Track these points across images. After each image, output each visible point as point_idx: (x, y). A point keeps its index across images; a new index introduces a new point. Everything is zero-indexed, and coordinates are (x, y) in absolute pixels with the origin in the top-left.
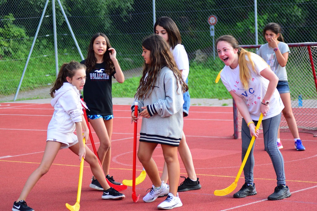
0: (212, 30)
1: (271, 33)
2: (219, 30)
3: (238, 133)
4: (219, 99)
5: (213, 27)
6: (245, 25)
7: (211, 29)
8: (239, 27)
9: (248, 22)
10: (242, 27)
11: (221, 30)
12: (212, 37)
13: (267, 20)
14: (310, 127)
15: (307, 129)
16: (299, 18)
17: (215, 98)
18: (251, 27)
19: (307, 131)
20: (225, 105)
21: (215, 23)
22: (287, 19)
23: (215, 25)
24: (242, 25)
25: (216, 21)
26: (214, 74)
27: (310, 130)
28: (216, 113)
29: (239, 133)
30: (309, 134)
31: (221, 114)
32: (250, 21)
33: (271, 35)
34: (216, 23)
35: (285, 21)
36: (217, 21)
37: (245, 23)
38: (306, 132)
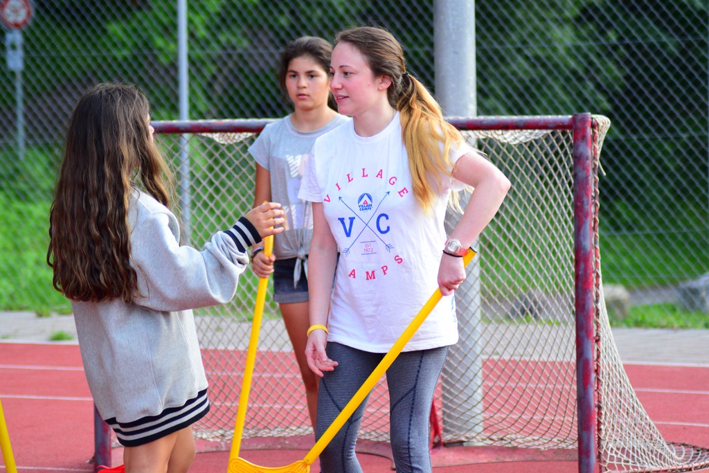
0: (13, 47)
1: (309, 68)
2: (43, 54)
3: (110, 454)
4: (40, 315)
5: (15, 37)
6: (135, 30)
7: (7, 44)
8: (115, 39)
9: (146, 24)
10: (125, 39)
11: (48, 52)
12: (13, 73)
13: (219, 14)
14: (379, 431)
15: (368, 437)
16: (335, 11)
17: (21, 309)
18: (159, 42)
19: (366, 445)
20: (59, 337)
21: (25, 22)
22: (292, 13)
23: (24, 28)
24: (125, 31)
25: (29, 13)
26: (20, 213)
27: (378, 443)
28: (27, 367)
29: (113, 452)
30: (376, 459)
31: (43, 372)
32: (157, 18)
33: (311, 75)
34: (30, 22)
35: (283, 21)
36: (33, 14)
37: (135, 24)
38: (365, 451)
